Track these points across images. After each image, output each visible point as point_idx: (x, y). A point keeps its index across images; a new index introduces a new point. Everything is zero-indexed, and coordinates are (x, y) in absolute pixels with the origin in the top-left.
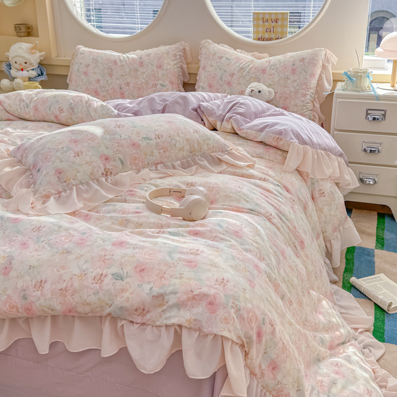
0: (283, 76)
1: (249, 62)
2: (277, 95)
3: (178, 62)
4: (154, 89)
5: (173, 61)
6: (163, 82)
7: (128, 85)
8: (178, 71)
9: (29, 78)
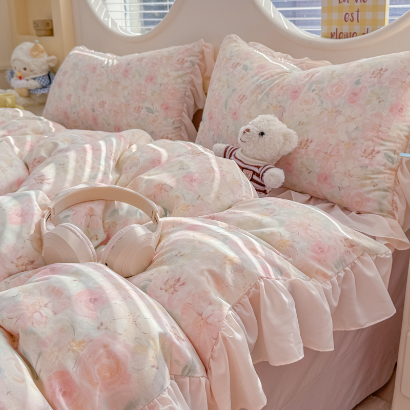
0: (330, 107)
1: (278, 74)
2: (312, 146)
3: (187, 73)
4: (137, 115)
5: (176, 70)
6: (152, 105)
7: (102, 105)
8: (183, 88)
9: (29, 90)
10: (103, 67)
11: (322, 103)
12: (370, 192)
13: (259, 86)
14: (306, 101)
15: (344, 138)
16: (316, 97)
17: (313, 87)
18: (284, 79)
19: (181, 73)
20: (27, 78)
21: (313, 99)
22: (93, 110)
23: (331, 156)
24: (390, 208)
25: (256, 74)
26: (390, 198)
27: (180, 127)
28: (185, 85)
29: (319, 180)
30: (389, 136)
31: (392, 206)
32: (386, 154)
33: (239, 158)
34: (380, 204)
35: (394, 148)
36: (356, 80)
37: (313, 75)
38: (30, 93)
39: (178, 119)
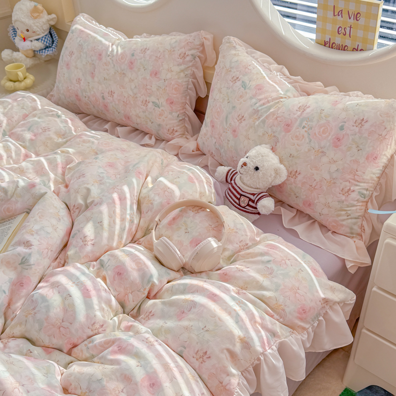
0: (317, 146)
1: (273, 99)
2: (300, 177)
3: (189, 67)
4: (144, 108)
5: (178, 65)
6: (158, 99)
7: (111, 94)
8: (186, 82)
9: (34, 51)
10: (109, 56)
11: (310, 141)
12: (344, 220)
13: (256, 111)
14: (297, 136)
15: (327, 176)
16: (306, 135)
17: (304, 124)
18: (279, 109)
19: (183, 67)
20: (31, 39)
21: (303, 136)
22: (103, 98)
23: (315, 189)
24: (359, 231)
25: (254, 96)
26: (359, 224)
27: (184, 119)
28: (187, 79)
29: (304, 204)
30: (363, 179)
31: (361, 229)
32: (359, 192)
33: (238, 185)
34: (351, 229)
35: (367, 187)
36: (340, 125)
37: (304, 111)
38: (35, 54)
39: (181, 112)
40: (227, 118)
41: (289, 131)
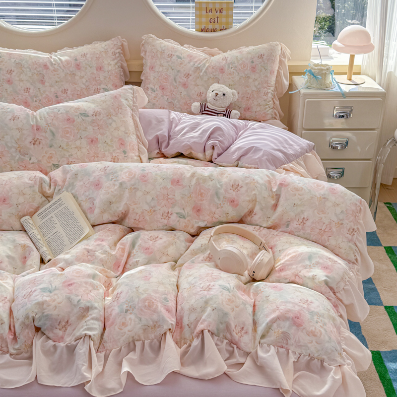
0: (243, 75)
1: (203, 60)
2: (239, 95)
3: (119, 61)
5: (113, 60)
7: (65, 92)
8: (119, 71)
11: (239, 73)
13: (198, 68)
14: (230, 74)
15: (254, 89)
16: (234, 71)
17: (231, 66)
18: (211, 63)
21: (233, 72)
22: (57, 97)
23: (250, 98)
25: (190, 61)
26: (274, 111)
28: (119, 69)
29: (245, 111)
30: (271, 85)
32: (271, 93)
35: (273, 90)
36: (251, 61)
37: (226, 60)
40: (175, 79)
41: (224, 72)
